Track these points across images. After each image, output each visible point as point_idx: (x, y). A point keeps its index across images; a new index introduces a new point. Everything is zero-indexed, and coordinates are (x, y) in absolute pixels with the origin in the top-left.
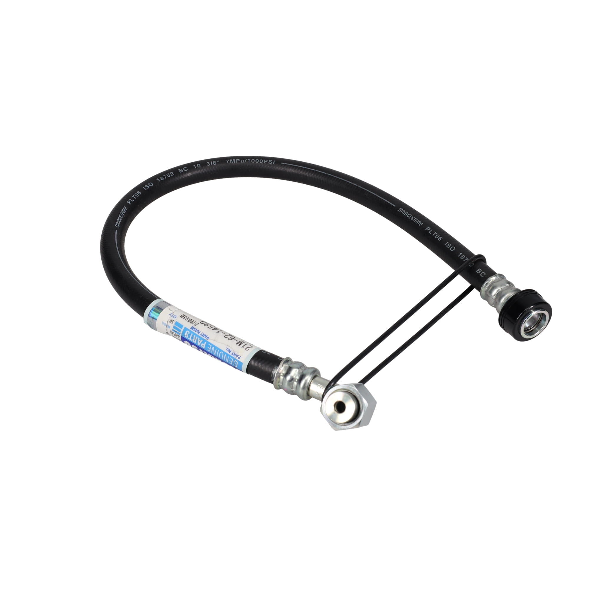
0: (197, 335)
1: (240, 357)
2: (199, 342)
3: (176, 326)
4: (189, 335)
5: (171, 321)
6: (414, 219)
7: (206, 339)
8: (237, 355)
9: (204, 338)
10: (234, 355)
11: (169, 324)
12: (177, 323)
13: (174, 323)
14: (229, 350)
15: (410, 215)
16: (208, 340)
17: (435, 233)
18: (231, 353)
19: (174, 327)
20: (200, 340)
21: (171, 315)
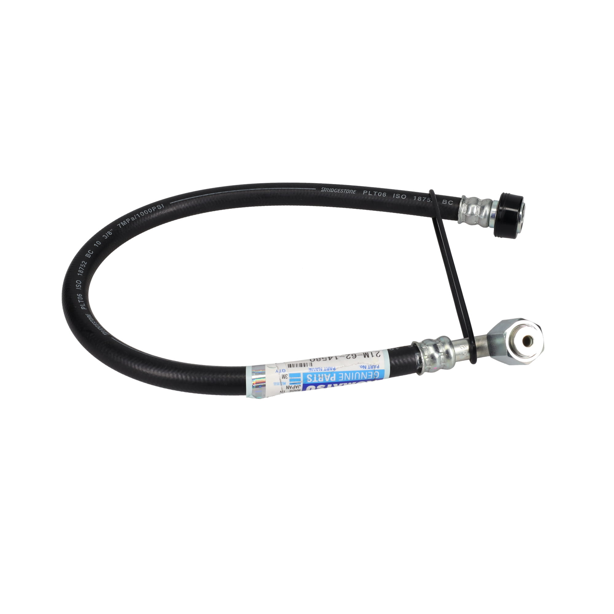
0: (321, 373)
1: (379, 366)
2: (327, 377)
3: (292, 378)
4: (313, 378)
5: (284, 377)
6: (344, 191)
7: (333, 371)
8: (374, 366)
9: (330, 371)
10: (372, 367)
11: (283, 380)
12: (291, 375)
13: (288, 376)
14: (364, 366)
15: (337, 189)
16: (336, 371)
17: (374, 193)
18: (367, 367)
19: (291, 380)
20: (327, 375)
21: (279, 371)
